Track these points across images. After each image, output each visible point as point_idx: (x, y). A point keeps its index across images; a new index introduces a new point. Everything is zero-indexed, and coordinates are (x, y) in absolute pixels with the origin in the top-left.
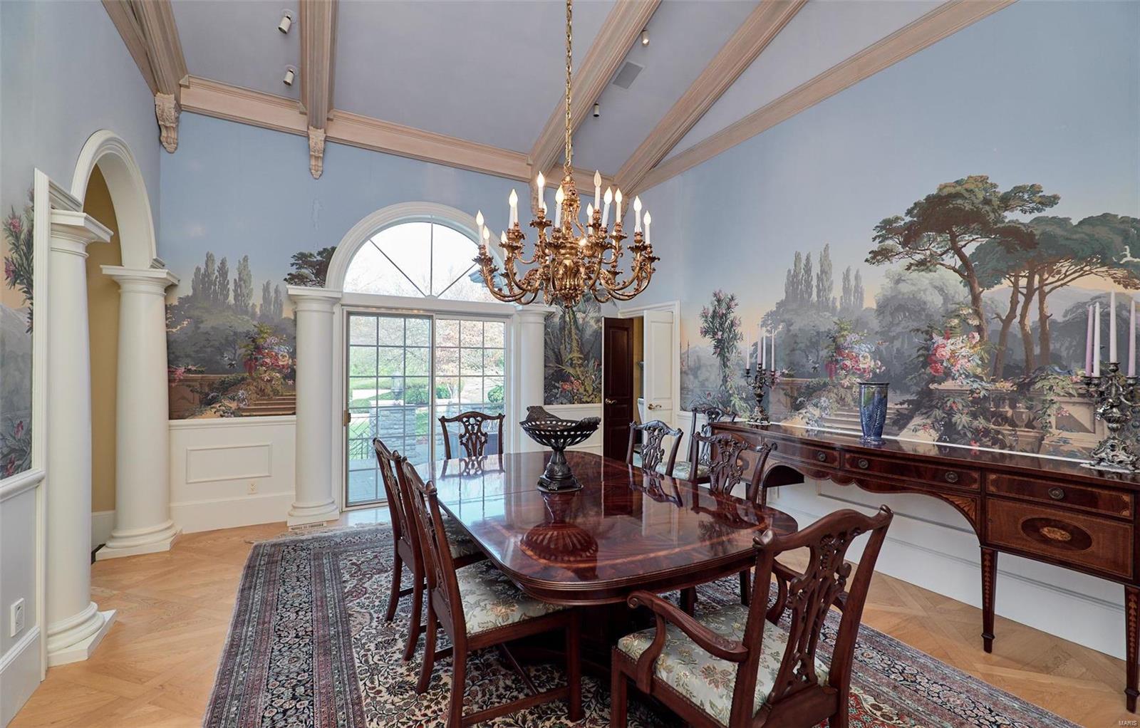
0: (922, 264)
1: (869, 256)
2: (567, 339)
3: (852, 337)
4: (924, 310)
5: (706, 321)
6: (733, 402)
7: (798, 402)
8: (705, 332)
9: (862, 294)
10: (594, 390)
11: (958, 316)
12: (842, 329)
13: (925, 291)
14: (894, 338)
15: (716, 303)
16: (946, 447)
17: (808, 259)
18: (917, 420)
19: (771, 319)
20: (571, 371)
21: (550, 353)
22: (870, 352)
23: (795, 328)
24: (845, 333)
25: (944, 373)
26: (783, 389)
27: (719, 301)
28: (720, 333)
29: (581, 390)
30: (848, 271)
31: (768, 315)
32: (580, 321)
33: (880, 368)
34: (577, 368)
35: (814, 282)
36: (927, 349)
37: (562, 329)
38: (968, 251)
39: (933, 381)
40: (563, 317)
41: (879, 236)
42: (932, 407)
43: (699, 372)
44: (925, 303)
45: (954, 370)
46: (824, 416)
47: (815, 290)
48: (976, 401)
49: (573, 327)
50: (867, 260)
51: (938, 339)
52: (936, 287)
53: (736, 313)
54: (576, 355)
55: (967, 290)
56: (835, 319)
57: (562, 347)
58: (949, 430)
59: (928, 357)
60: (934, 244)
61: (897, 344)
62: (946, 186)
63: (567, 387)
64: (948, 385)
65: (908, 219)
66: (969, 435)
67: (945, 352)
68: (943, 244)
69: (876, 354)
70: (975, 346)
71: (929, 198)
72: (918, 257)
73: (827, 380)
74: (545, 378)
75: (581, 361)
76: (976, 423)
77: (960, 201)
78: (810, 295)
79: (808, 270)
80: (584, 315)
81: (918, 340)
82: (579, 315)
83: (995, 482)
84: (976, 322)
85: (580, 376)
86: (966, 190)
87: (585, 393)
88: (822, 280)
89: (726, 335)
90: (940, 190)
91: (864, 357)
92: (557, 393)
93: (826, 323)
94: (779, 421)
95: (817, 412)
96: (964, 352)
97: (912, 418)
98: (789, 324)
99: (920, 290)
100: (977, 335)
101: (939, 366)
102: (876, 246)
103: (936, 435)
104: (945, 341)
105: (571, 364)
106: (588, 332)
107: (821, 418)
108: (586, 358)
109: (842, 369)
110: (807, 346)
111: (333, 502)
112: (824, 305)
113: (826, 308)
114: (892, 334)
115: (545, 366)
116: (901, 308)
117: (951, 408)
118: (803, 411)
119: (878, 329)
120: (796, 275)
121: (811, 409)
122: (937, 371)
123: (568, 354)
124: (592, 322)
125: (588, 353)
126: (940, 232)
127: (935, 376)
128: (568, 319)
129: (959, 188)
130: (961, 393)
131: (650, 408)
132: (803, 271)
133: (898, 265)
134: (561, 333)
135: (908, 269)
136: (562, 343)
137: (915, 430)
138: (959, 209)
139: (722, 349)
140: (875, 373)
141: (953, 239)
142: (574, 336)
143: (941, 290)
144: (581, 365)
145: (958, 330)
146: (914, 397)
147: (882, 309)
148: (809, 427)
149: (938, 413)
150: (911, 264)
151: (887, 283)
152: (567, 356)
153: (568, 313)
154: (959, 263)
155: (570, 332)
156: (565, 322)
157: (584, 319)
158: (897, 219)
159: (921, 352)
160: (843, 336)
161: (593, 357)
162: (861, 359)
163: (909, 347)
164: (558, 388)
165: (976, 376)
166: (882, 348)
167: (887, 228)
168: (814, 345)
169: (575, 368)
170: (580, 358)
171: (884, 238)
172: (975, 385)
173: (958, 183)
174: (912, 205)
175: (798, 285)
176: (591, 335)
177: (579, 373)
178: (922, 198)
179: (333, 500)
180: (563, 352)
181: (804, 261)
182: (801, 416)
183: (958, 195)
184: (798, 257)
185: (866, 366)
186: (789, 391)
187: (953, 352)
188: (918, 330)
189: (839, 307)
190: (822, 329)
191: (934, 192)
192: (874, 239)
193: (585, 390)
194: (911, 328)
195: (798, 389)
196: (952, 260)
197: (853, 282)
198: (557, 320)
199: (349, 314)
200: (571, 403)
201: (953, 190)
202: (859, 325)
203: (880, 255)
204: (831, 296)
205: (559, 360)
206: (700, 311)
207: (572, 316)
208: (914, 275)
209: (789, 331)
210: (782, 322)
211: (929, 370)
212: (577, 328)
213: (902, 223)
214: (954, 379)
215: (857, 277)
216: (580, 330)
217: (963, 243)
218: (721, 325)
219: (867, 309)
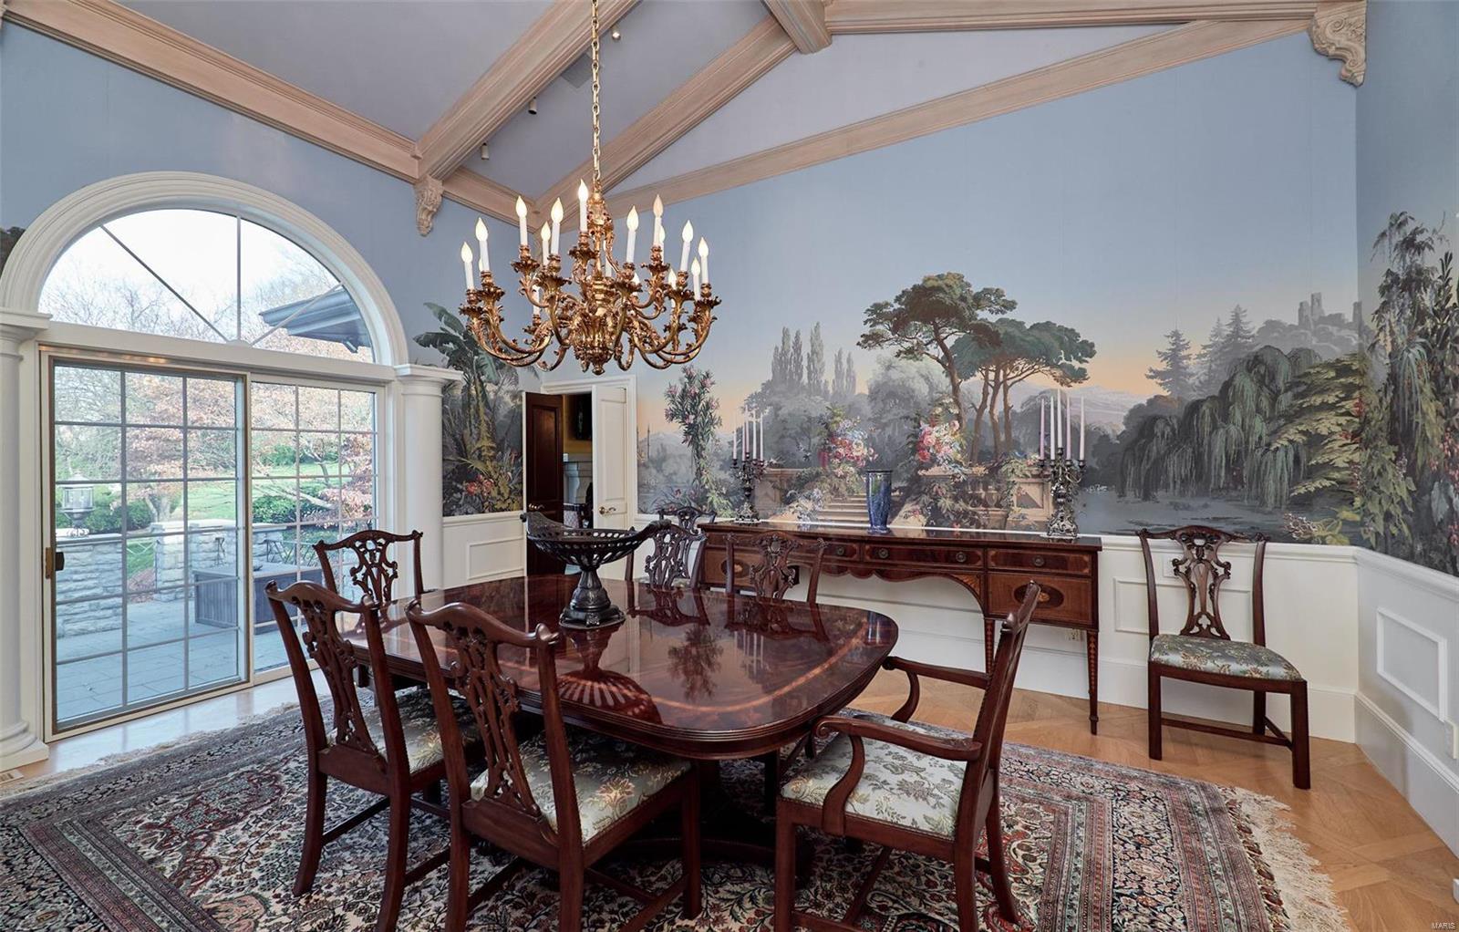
0: (910, 352)
1: (861, 340)
2: (473, 422)
3: (845, 424)
4: (912, 397)
5: (673, 402)
6: (710, 499)
7: (788, 495)
8: (672, 416)
9: (854, 378)
10: (510, 492)
11: (941, 405)
12: (834, 415)
13: (913, 378)
14: (886, 425)
15: (686, 380)
16: (932, 531)
17: (797, 337)
18: (908, 507)
19: (756, 401)
20: (479, 466)
21: (450, 440)
22: (863, 439)
23: (784, 412)
24: (838, 419)
25: (931, 460)
26: (771, 482)
27: (690, 377)
28: (692, 417)
29: (494, 493)
30: (840, 353)
31: (751, 397)
32: (492, 396)
33: (873, 456)
34: (488, 463)
35: (805, 363)
36: (916, 436)
37: (466, 406)
38: (949, 343)
39: (922, 466)
40: (466, 389)
41: (870, 320)
42: (920, 493)
43: (664, 465)
44: (913, 391)
45: (939, 456)
46: (817, 508)
47: (805, 372)
48: (957, 485)
49: (481, 404)
50: (858, 344)
51: (925, 427)
52: (922, 376)
53: (712, 393)
54: (486, 443)
55: (948, 380)
56: (828, 404)
57: (467, 432)
58: (935, 515)
59: (917, 444)
60: (920, 334)
61: (889, 431)
62: (929, 279)
63: (474, 489)
64: (934, 471)
65: (897, 306)
66: (952, 517)
67: (931, 439)
68: (928, 334)
69: (869, 442)
70: (955, 434)
71: (915, 287)
72: (907, 345)
73: (820, 469)
74: (444, 477)
75: (492, 453)
76: (957, 506)
77: (941, 295)
78: (800, 376)
79: (798, 347)
80: (496, 388)
81: (908, 427)
82: (490, 388)
83: (995, 558)
84: (956, 411)
85: (493, 473)
86: (947, 285)
87: (499, 497)
88: (813, 361)
89: (699, 419)
90: (925, 281)
91: (857, 444)
92: (460, 499)
93: (818, 408)
94: (767, 518)
95: (809, 505)
96: (947, 439)
97: (903, 505)
98: (777, 408)
99: (908, 377)
100: (956, 422)
101: (926, 452)
102: (867, 330)
103: (924, 520)
104: (930, 429)
105: (480, 456)
106: (503, 412)
107: (814, 511)
108: (499, 448)
109: (835, 457)
110: (797, 433)
111: (25, 731)
112: (815, 388)
113: (818, 392)
114: (884, 421)
115: (444, 460)
116: (892, 395)
117: (937, 492)
118: (794, 505)
119: (871, 416)
120: (784, 353)
121: (803, 502)
122: (924, 457)
123: (474, 442)
124: (507, 398)
125: (503, 441)
126: (925, 322)
127: (923, 463)
128: (474, 392)
129: (940, 282)
130: (944, 478)
131: (602, 513)
132: (792, 350)
133: (888, 351)
134: (464, 411)
135: (898, 356)
136: (466, 427)
137: (906, 517)
138: (939, 302)
139: (696, 436)
140: (868, 461)
141: (936, 331)
142: (483, 417)
143: (927, 379)
144: (493, 458)
145: (941, 418)
146: (904, 484)
147: (874, 395)
148: (801, 522)
149: (925, 498)
150: (901, 352)
151: (879, 369)
152: (473, 445)
153: (474, 383)
154: (942, 354)
155: (477, 411)
156: (470, 395)
157: (496, 393)
158: (887, 304)
159: (911, 439)
160: (836, 422)
161: (509, 446)
162: (855, 447)
163: (898, 434)
164: (461, 491)
165: (957, 462)
166: (875, 435)
167: (877, 312)
168: (805, 432)
169: (484, 462)
170: (492, 448)
171: (875, 323)
172: (956, 471)
173: (940, 277)
174: (900, 293)
175: (787, 364)
176: (505, 416)
177: (490, 469)
178: (909, 287)
179: (25, 725)
180: (467, 437)
181: (793, 339)
182: (792, 510)
183: (939, 289)
184: (786, 333)
185: (859, 454)
186: (778, 484)
187: (938, 439)
188: (907, 418)
189: (831, 392)
190: (814, 414)
191: (920, 282)
192: (866, 322)
193: (499, 493)
194: (902, 415)
195: (788, 481)
196: (934, 350)
197: (845, 366)
198: (458, 392)
199: (55, 361)
200: (480, 513)
201: (936, 284)
202: (851, 411)
203: (871, 340)
204: (823, 379)
205: (462, 450)
206: (665, 388)
207: (479, 388)
208: (903, 362)
209: (777, 416)
210: (770, 405)
211: (918, 457)
212: (487, 404)
213: (892, 309)
214: (939, 465)
215: (849, 361)
216: (491, 408)
217: (944, 335)
218: (693, 407)
219: (859, 395)
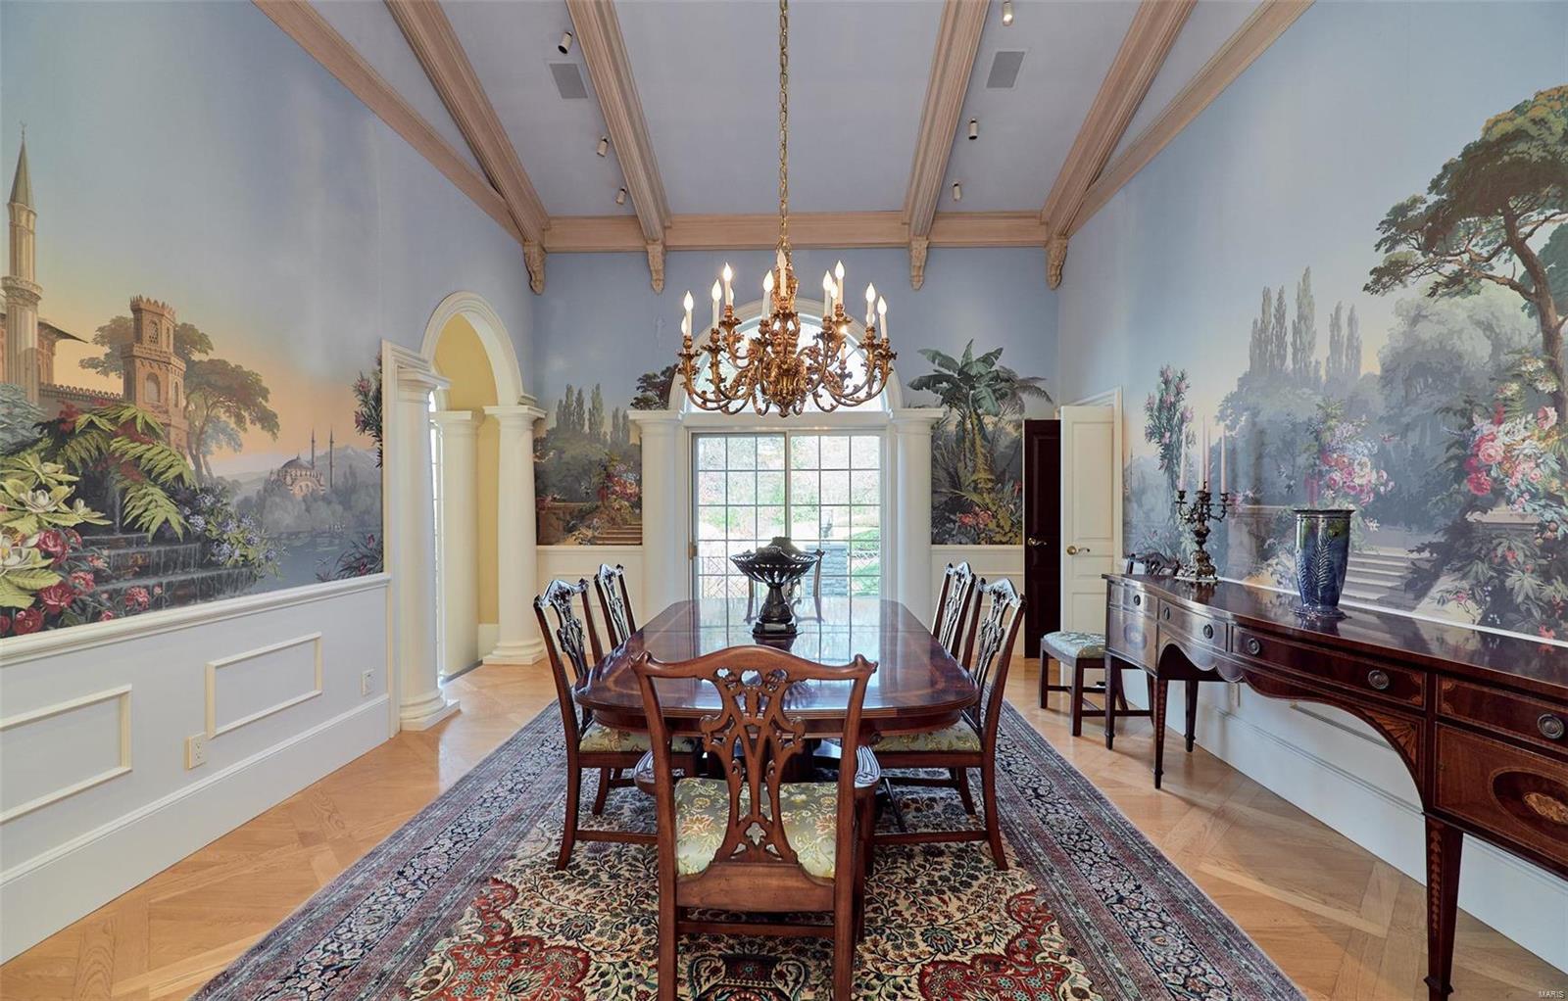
0: (1457, 283)
1: (1370, 279)
2: (968, 455)
3: (1344, 430)
4: (1458, 369)
5: (1151, 416)
6: (1183, 545)
7: (1267, 545)
8: (1150, 435)
9: (1359, 352)
10: (1012, 525)
11: (1518, 376)
12: (1328, 416)
13: (1461, 331)
14: (1408, 427)
15: (1163, 386)
16: (1494, 636)
17: (1281, 298)
18: (1445, 583)
19: (1233, 404)
20: (975, 498)
21: (942, 474)
22: (1371, 455)
23: (1262, 419)
24: (1333, 423)
25: (1493, 490)
26: (1247, 524)
27: (1166, 382)
28: (1168, 435)
29: (992, 525)
30: (1338, 309)
31: (1227, 400)
32: (990, 428)
33: (1385, 484)
34: (985, 495)
35: (1289, 338)
36: (1463, 444)
37: (961, 438)
38: (1536, 244)
39: (1472, 505)
40: (962, 423)
41: (1384, 240)
42: (1471, 558)
43: (1144, 498)
44: (1460, 356)
45: (1509, 484)
47: (1290, 352)
48: (1549, 547)
49: (978, 438)
50: (1366, 288)
51: (1483, 426)
52: (1479, 323)
53: (1188, 401)
54: (983, 475)
55: (1534, 322)
56: (1318, 399)
57: (961, 465)
58: (1499, 602)
59: (1465, 460)
60: (1477, 239)
61: (1413, 438)
62: (1496, 122)
63: (969, 520)
64: (1500, 514)
65: (1432, 199)
66: (1537, 613)
67: (1494, 450)
68: (1492, 236)
69: (1381, 460)
70: (1548, 435)
71: (1469, 153)
72: (1449, 269)
74: (934, 508)
75: (990, 485)
76: (1549, 590)
77: (1522, 147)
78: (1283, 360)
79: (1281, 316)
80: (997, 419)
81: (1448, 428)
82: (988, 420)
83: (1450, 697)
84: (1548, 386)
85: (990, 505)
86: (1534, 122)
87: (997, 530)
88: (1300, 332)
89: (1175, 437)
90: (1488, 130)
91: (1362, 465)
92: (953, 529)
93: (1306, 407)
94: (1241, 579)
95: (1291, 564)
96: (1528, 448)
97: (1436, 577)
98: (1255, 415)
99: (1451, 332)
100: (1552, 412)
101: (1483, 476)
102: (1380, 259)
103: (1477, 612)
104: (1494, 429)
105: (975, 489)
106: (1003, 443)
108: (1000, 479)
109: (1329, 487)
110: (1278, 449)
112: (1302, 376)
113: (1306, 380)
114: (1405, 420)
115: (934, 492)
116: (1421, 369)
117: (1504, 557)
118: (1273, 561)
119: (1382, 413)
120: (1264, 330)
121: (1285, 557)
122: (1479, 486)
123: (969, 475)
124: (1010, 428)
125: (1003, 473)
126: (1486, 214)
127: (1476, 498)
128: (970, 426)
129: (1520, 120)
130: (1521, 530)
131: (1071, 553)
132: (1273, 320)
133: (1415, 288)
134: (958, 446)
135: (1432, 294)
136: (960, 460)
137: (1442, 601)
138: (1520, 162)
139: (1170, 460)
140: (1377, 494)
141: (1511, 227)
142: (979, 449)
143: (1488, 328)
144: (990, 491)
145: (1518, 405)
146: (1439, 538)
147: (1388, 376)
148: (1281, 590)
149: (1480, 568)
150: (1438, 284)
151: (1398, 324)
152: (967, 478)
153: (970, 417)
154: (1521, 269)
155: (973, 444)
156: (965, 430)
157: (995, 425)
158: (1415, 201)
159: (1454, 451)
160: (1330, 428)
161: (1011, 478)
162: (1357, 468)
163: (1433, 443)
164: (954, 522)
165: (1550, 496)
166: (1389, 446)
167: (1399, 222)
168: (1289, 446)
169: (981, 494)
170: (990, 480)
171: (1394, 242)
172: (1549, 515)
173: (1518, 110)
174: (1439, 171)
175: (1266, 343)
176: (1006, 447)
177: (987, 501)
178: (1455, 153)
180: (961, 472)
181: (1275, 302)
182: (1270, 569)
183: (1518, 135)
184: (1266, 295)
185: (1363, 481)
186: (1254, 527)
187: (1509, 449)
188: (1448, 410)
189: (1324, 378)
190: (1300, 418)
191: (1476, 136)
192: (1378, 246)
193: (998, 526)
194: (1437, 405)
195: (1267, 524)
196: (1510, 266)
197: (1345, 331)
198: (952, 428)
200: (974, 544)
201: (1509, 127)
202: (1353, 406)
203: (1388, 275)
204: (1313, 359)
205: (955, 481)
206: (1144, 401)
207: (976, 422)
208: (1443, 304)
209: (1254, 424)
210: (1246, 409)
211: (1466, 486)
212: (984, 437)
213: (1423, 207)
214: (1509, 502)
215: (1351, 320)
216: (990, 441)
217: (1527, 229)
218: (1169, 420)
219: (1365, 376)
